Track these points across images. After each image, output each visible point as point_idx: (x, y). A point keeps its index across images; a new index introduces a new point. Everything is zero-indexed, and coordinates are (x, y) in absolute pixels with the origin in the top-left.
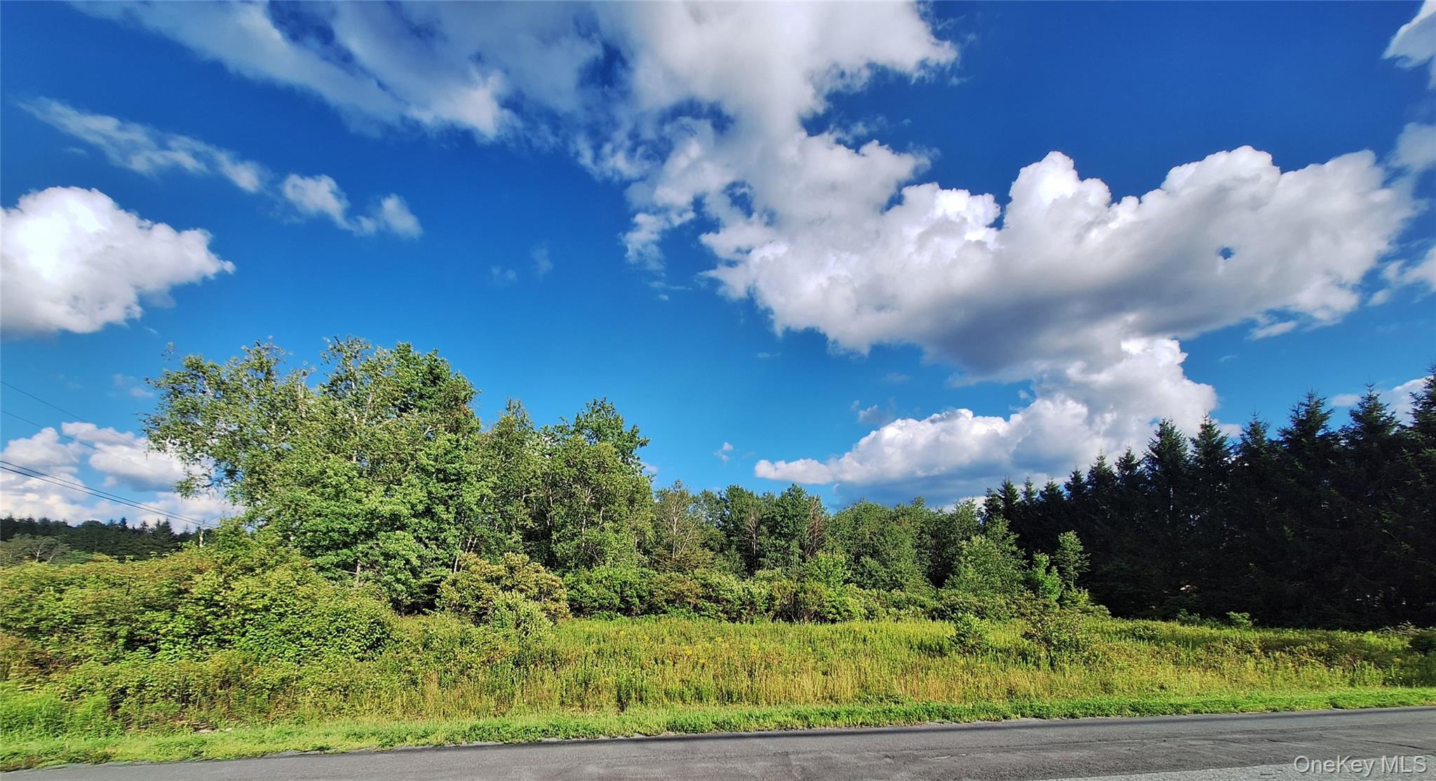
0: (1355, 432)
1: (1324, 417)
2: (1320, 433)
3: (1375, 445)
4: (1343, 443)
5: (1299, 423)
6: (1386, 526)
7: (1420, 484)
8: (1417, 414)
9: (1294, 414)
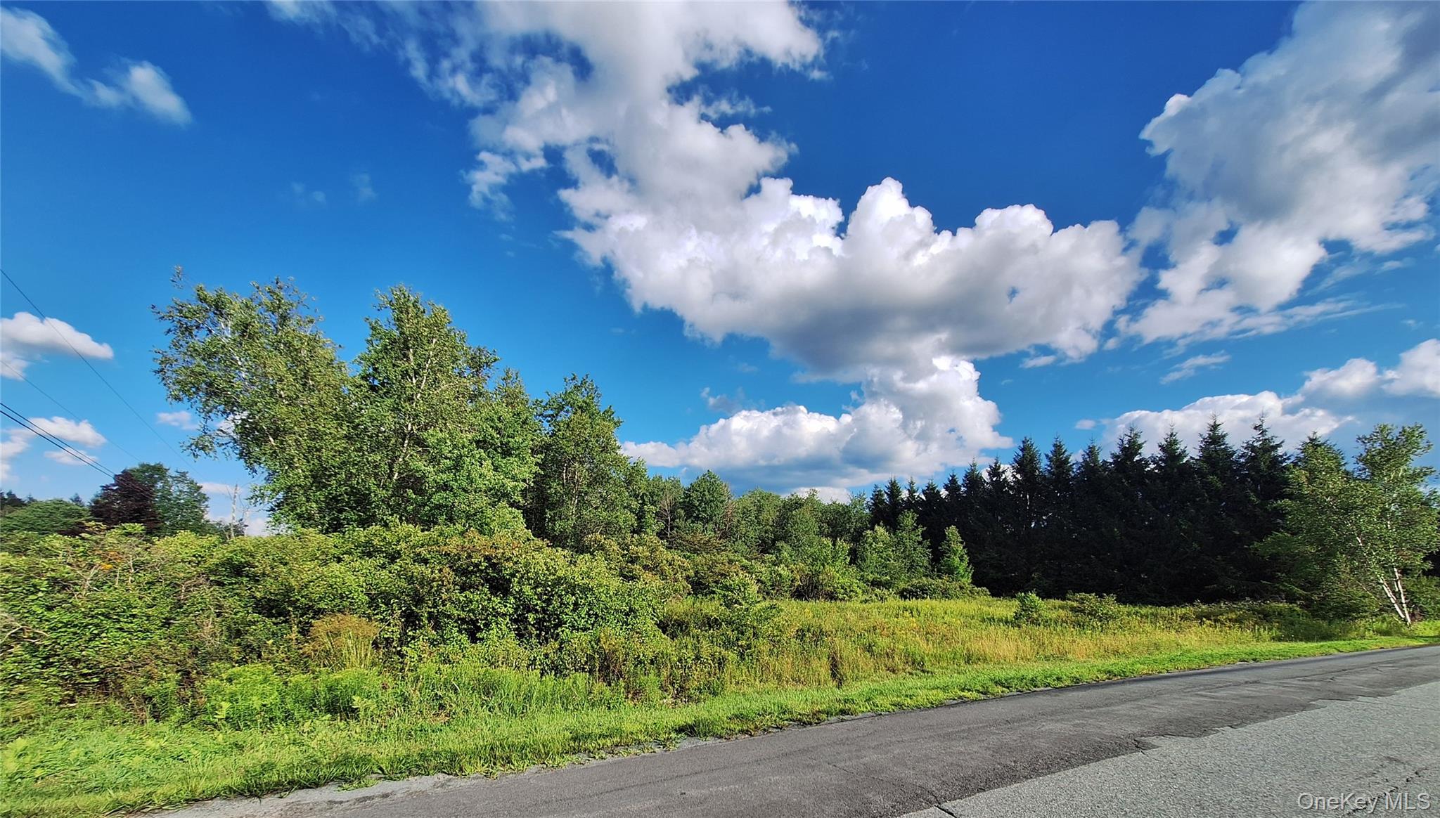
0: (1161, 459)
1: (1140, 446)
2: (1137, 458)
3: (1176, 470)
4: (1152, 466)
5: (1123, 449)
6: (1183, 531)
7: (1204, 501)
8: (1202, 449)
9: (1120, 442)
